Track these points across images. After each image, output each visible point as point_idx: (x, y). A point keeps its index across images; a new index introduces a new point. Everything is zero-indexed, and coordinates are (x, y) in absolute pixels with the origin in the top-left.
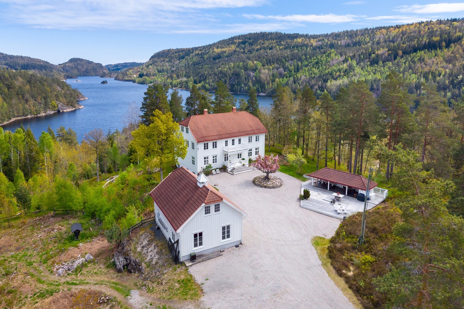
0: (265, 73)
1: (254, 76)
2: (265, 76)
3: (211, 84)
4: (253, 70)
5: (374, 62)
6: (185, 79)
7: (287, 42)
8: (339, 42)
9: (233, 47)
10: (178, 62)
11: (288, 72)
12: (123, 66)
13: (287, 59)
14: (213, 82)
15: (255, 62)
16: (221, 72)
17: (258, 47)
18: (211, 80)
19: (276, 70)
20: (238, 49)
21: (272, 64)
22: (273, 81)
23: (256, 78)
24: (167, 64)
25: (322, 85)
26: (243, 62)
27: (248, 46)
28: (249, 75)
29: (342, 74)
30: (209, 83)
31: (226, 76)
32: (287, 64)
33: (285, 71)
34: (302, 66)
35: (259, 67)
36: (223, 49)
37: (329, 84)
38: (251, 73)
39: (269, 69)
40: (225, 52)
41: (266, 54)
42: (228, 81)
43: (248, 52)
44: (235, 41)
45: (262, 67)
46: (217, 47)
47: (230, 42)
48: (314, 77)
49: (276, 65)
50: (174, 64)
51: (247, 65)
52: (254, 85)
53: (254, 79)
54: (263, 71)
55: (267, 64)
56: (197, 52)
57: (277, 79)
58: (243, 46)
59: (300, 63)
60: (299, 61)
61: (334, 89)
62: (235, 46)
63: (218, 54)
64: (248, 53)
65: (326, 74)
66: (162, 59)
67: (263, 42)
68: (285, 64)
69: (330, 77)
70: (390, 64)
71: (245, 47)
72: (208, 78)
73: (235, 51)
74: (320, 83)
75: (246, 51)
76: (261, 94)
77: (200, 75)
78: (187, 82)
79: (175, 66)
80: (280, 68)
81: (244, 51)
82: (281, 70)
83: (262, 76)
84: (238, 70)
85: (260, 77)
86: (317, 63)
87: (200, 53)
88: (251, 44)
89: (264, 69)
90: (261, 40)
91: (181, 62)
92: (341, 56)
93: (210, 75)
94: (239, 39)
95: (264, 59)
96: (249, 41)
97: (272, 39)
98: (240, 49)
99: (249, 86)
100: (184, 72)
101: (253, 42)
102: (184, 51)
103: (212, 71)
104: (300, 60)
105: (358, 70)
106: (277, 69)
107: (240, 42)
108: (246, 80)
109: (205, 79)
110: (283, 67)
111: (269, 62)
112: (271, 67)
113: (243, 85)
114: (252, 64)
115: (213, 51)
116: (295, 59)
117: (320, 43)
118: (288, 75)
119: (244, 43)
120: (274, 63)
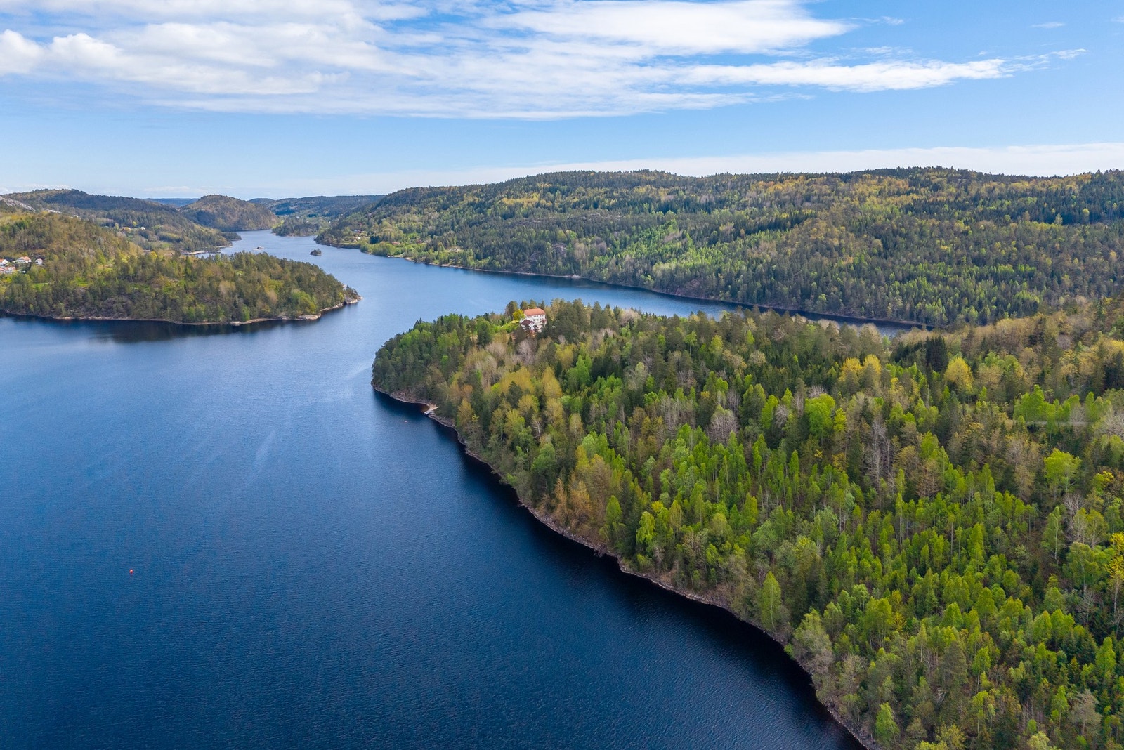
0: (581, 248)
1: (565, 252)
2: (580, 252)
3: (502, 260)
4: (564, 242)
5: (712, 242)
6: (458, 250)
7: (621, 193)
8: (698, 198)
9: (535, 198)
10: (437, 215)
11: (612, 247)
12: (301, 205)
13: (613, 229)
14: (505, 258)
15: (567, 231)
16: (517, 244)
17: (576, 200)
18: (503, 256)
19: (595, 244)
20: (543, 202)
21: (591, 234)
22: (591, 259)
23: (568, 254)
24: (416, 218)
25: (648, 268)
26: (551, 229)
27: (560, 196)
28: (558, 251)
29: (673, 255)
30: (499, 260)
31: (525, 251)
32: (612, 237)
33: (608, 246)
34: (630, 240)
35: (573, 239)
36: (518, 200)
37: (654, 268)
38: (562, 247)
39: (587, 244)
40: (522, 205)
41: (584, 218)
42: (527, 257)
43: (560, 207)
44: (539, 185)
45: (577, 240)
46: (507, 195)
47: (531, 186)
48: (641, 258)
49: (596, 238)
50: (430, 218)
51: (556, 235)
52: (564, 265)
53: (565, 256)
54: (578, 245)
55: (585, 235)
56: (471, 199)
57: (596, 258)
58: (552, 195)
59: (628, 237)
60: (627, 233)
61: (659, 273)
62: (539, 195)
63: (510, 207)
64: (559, 209)
65: (655, 255)
66: (404, 207)
67: (584, 191)
68: (608, 237)
69: (658, 258)
70: (726, 246)
71: (555, 198)
72: (497, 252)
73: (538, 205)
74: (646, 266)
75: (557, 205)
76: (575, 276)
77: (484, 246)
78: (464, 257)
79: (432, 223)
80: (602, 241)
81: (554, 205)
82: (603, 244)
83: (576, 252)
84: (543, 241)
85: (573, 254)
86: (649, 238)
87: (477, 201)
88: (564, 194)
89: (580, 243)
90: (580, 187)
91: (442, 215)
92: (680, 230)
93: (500, 248)
94: (545, 182)
95: (580, 226)
96: (562, 187)
97: (599, 186)
98: (547, 202)
99: (557, 265)
100: (455, 238)
101: (568, 191)
102: (445, 193)
103: (503, 241)
104: (629, 231)
105: (692, 251)
106: (598, 243)
107: (546, 188)
108: (554, 257)
109: (493, 254)
110: (606, 241)
111: (587, 232)
112: (589, 240)
113: (549, 264)
114: (563, 234)
115: (502, 203)
116: (623, 229)
117: (672, 197)
118: (612, 252)
119: (553, 190)
120: (593, 234)
